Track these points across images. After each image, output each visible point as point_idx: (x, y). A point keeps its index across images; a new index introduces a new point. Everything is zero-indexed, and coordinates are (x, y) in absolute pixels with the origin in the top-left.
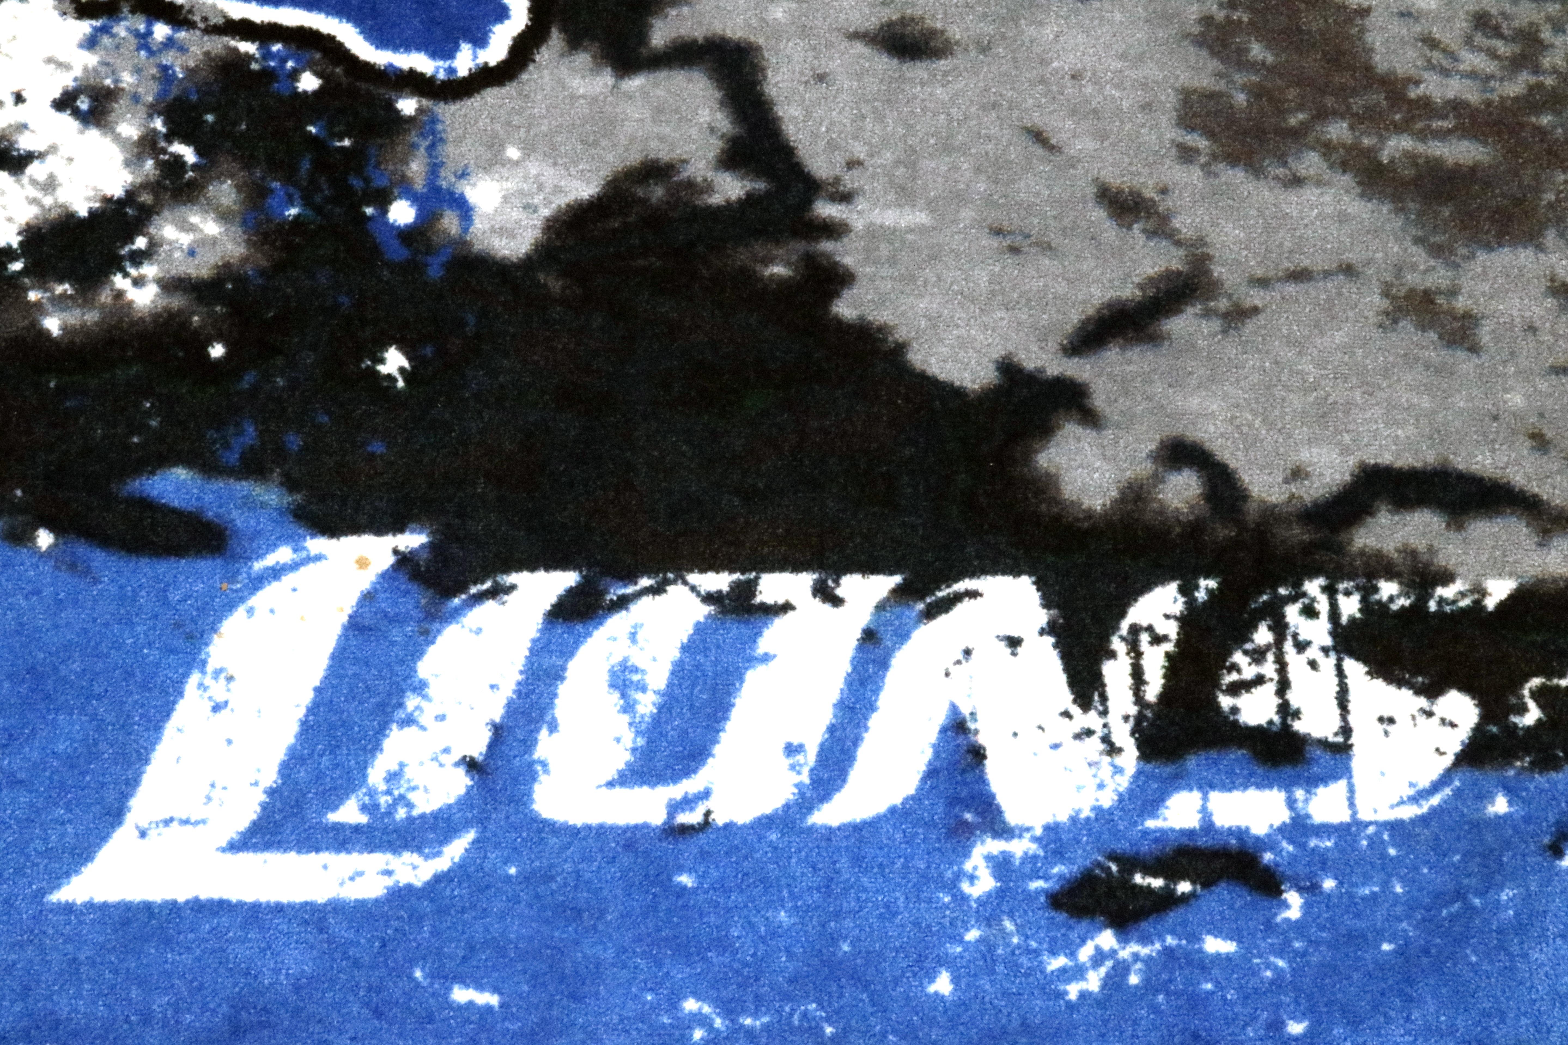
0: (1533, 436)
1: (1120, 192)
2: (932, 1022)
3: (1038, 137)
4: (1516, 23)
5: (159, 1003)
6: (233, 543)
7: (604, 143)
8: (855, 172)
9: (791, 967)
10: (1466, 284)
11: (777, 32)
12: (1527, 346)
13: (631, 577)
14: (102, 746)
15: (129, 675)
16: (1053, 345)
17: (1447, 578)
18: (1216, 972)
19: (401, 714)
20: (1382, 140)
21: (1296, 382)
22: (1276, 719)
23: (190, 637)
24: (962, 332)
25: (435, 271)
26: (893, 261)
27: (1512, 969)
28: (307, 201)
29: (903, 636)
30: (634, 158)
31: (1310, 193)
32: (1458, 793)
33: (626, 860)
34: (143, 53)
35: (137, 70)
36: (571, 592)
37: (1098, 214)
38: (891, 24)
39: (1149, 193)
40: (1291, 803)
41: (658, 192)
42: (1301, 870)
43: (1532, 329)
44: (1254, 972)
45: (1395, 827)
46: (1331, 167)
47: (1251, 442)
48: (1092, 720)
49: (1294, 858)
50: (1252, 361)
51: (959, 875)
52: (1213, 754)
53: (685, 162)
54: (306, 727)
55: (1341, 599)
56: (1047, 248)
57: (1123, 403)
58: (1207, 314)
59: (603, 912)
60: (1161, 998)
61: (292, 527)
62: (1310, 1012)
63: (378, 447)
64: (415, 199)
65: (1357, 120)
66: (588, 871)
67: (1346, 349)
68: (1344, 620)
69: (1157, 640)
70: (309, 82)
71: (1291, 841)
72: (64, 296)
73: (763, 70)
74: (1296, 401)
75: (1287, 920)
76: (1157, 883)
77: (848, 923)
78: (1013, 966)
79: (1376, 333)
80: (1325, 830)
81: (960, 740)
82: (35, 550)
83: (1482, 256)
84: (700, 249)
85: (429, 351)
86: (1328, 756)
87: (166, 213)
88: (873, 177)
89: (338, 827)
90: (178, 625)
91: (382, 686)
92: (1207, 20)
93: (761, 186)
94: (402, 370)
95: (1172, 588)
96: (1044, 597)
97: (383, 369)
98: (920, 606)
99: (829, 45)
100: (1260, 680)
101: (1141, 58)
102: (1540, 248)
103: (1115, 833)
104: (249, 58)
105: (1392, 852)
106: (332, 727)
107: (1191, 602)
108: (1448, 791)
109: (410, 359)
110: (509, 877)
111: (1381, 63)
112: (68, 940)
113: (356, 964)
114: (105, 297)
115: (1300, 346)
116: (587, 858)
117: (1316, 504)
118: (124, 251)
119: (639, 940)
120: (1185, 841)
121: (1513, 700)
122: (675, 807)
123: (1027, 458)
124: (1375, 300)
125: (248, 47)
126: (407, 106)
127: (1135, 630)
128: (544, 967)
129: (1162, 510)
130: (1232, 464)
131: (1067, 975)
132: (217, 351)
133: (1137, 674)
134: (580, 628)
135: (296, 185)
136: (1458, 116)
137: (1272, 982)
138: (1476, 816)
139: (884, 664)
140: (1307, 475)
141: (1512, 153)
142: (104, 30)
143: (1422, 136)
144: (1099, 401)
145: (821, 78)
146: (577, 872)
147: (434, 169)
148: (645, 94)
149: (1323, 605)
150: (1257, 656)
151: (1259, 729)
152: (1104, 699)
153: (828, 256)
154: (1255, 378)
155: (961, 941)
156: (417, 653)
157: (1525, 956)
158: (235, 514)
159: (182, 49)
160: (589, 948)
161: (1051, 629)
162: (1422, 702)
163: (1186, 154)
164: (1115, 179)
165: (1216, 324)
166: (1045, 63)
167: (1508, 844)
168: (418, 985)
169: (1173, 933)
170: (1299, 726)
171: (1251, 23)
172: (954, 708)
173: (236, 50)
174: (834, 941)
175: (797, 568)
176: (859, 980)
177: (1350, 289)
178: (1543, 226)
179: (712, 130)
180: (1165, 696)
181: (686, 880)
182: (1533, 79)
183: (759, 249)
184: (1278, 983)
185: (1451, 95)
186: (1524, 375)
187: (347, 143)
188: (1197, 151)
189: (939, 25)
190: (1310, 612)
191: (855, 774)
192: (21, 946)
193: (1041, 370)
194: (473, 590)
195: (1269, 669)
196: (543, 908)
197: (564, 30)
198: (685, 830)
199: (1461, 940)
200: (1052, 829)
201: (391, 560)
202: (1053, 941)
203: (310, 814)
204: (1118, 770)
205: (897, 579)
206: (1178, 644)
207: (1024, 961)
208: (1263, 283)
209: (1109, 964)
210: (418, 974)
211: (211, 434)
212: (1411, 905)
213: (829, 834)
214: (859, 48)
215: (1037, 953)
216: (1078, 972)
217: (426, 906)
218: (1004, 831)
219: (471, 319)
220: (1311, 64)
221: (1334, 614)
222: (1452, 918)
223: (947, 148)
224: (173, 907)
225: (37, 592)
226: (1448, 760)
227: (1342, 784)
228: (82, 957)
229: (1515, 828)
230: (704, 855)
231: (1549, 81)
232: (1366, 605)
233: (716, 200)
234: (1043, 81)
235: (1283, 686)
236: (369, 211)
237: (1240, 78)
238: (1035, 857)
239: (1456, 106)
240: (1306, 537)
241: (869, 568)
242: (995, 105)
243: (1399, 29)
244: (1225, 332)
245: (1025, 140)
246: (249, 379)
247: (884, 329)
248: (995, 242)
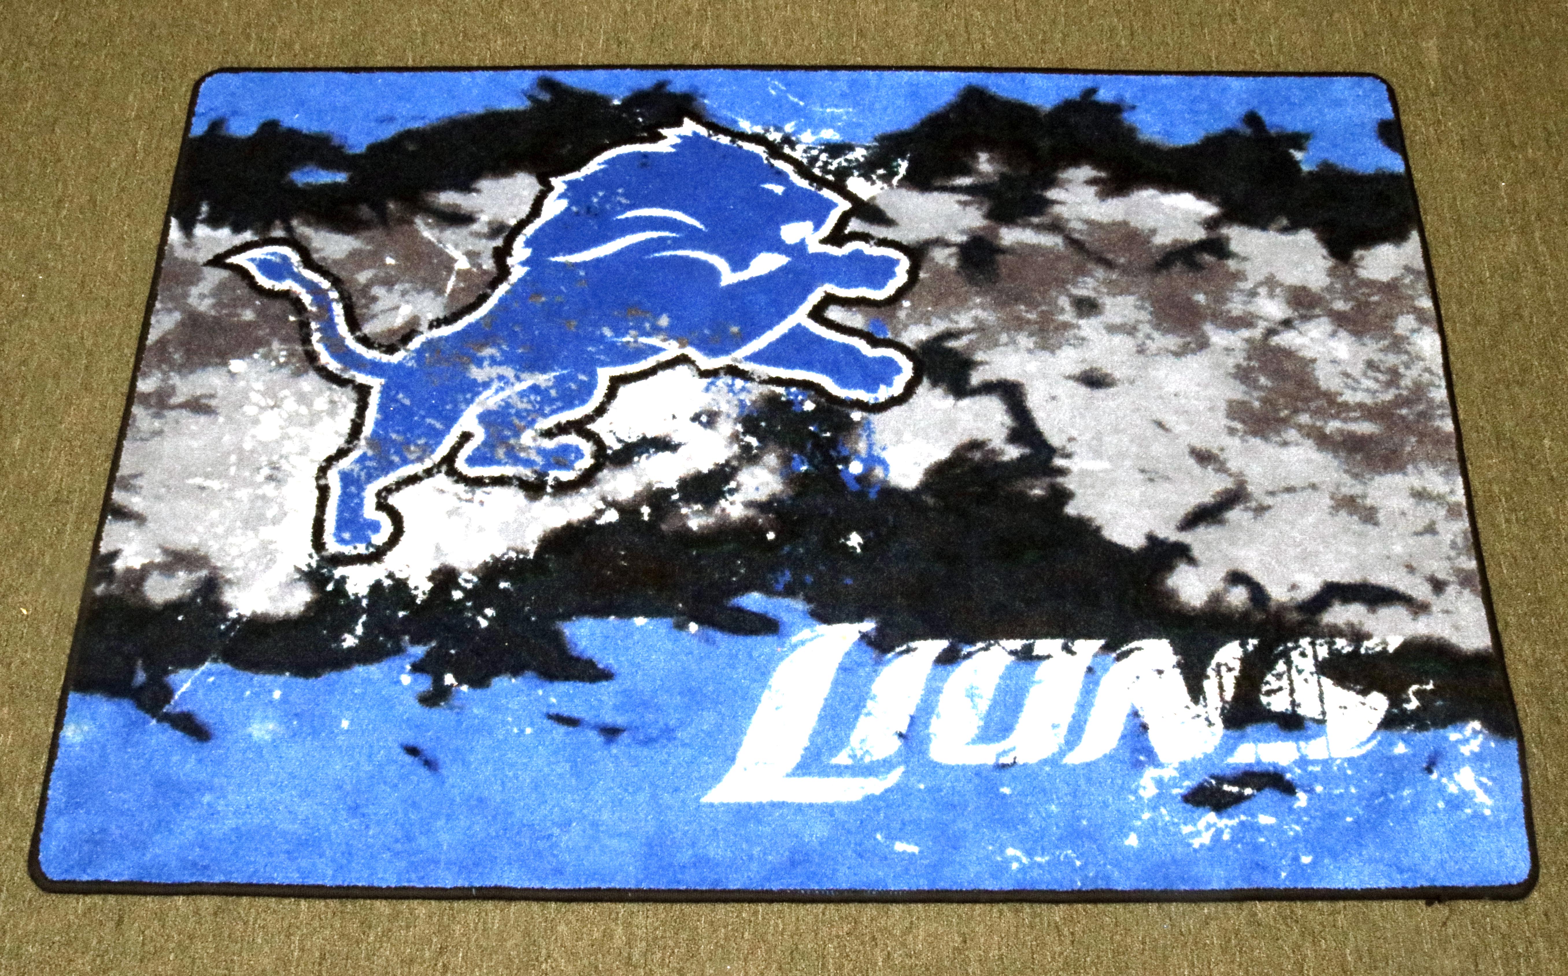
0: (1407, 566)
1: (1201, 450)
2: (1129, 859)
3: (1160, 425)
4: (1387, 365)
5: (756, 851)
6: (782, 628)
7: (951, 431)
8: (1072, 443)
9: (1059, 832)
10: (1371, 492)
11: (1032, 377)
12: (1402, 523)
13: (972, 642)
14: (725, 727)
15: (735, 692)
16: (1172, 526)
17: (1369, 636)
18: (1266, 833)
19: (865, 711)
20: (1326, 422)
21: (1291, 542)
22: (1290, 708)
23: (763, 674)
24: (1128, 520)
25: (873, 495)
26: (1093, 487)
27: (1411, 828)
28: (811, 463)
29: (1106, 670)
30: (965, 439)
31: (1293, 449)
32: (1380, 743)
33: (976, 781)
34: (731, 394)
35: (729, 402)
36: (945, 651)
37: (1191, 462)
38: (1085, 372)
39: (1215, 451)
40: (1299, 749)
41: (977, 455)
42: (1305, 782)
43: (1403, 514)
44: (1284, 832)
45: (1351, 761)
46: (1302, 436)
47: (1270, 571)
48: (1199, 709)
49: (1301, 777)
50: (1269, 532)
51: (1138, 787)
52: (1259, 725)
53: (990, 440)
54: (821, 718)
55: (1318, 647)
56: (1167, 478)
57: (1208, 554)
58: (1247, 509)
59: (966, 806)
60: (1239, 846)
61: (810, 621)
62: (1312, 851)
63: (849, 581)
64: (862, 461)
65: (1315, 413)
66: (959, 786)
67: (1315, 526)
68: (1320, 659)
69: (1230, 670)
70: (809, 406)
71: (1299, 767)
72: (698, 511)
73: (1025, 395)
74: (1292, 552)
75: (1299, 807)
76: (1235, 789)
77: (1086, 811)
78: (1165, 828)
79: (1328, 517)
80: (1314, 762)
81: (1136, 721)
82: (689, 634)
83: (1377, 478)
84: (1000, 483)
85: (871, 534)
86: (1315, 725)
87: (744, 470)
88: (1081, 446)
89: (838, 767)
90: (757, 669)
91: (856, 697)
92: (1238, 366)
93: (1027, 451)
94: (859, 544)
95: (1236, 643)
96: (1174, 650)
97: (850, 543)
98: (1114, 655)
99: (1057, 382)
100: (1280, 689)
101: (1207, 386)
102: (1405, 474)
103: (1213, 765)
104: (780, 395)
105: (1349, 772)
106: (833, 717)
107: (1245, 651)
108: (1374, 742)
109: (863, 538)
110: (920, 790)
111: (1323, 385)
112: (712, 820)
113: (849, 832)
114: (717, 511)
115: (1293, 524)
116: (957, 780)
117: (1304, 602)
118: (726, 489)
119: (983, 820)
120: (1247, 768)
121: (1404, 696)
122: (999, 755)
123: (1163, 581)
124: (1327, 502)
125: (780, 390)
126: (856, 416)
127: (1219, 665)
128: (939, 833)
129: (1229, 607)
130: (1262, 583)
131: (1192, 835)
132: (771, 536)
133: (1221, 687)
134: (949, 668)
135: (805, 455)
136: (1362, 411)
137: (1294, 838)
138: (1389, 754)
139: (1097, 683)
140: (1298, 587)
141: (1390, 428)
142: (712, 383)
143: (1345, 420)
144: (1196, 552)
145: (1054, 398)
146: (953, 788)
147: (870, 446)
148: (970, 408)
149: (1309, 651)
150: (1279, 676)
151: (1282, 714)
152: (1205, 699)
153: (1061, 485)
154: (1271, 540)
155: (1140, 819)
156: (871, 681)
157: (1416, 822)
158: (782, 614)
159: (749, 392)
160: (960, 825)
161: (1179, 665)
162: (1360, 698)
163: (1232, 431)
164: (1199, 444)
165: (1250, 514)
166: (1160, 388)
167: (1405, 768)
168: (879, 842)
169: (1244, 813)
170: (1300, 711)
171: (1260, 367)
172: (1133, 707)
173: (773, 392)
174: (1079, 819)
175: (1054, 636)
176: (1091, 838)
177: (1315, 495)
178: (1407, 463)
179: (1003, 424)
180: (1235, 698)
181: (1006, 790)
182: (1397, 392)
183: (1028, 481)
184: (1296, 838)
185: (1358, 400)
186: (1402, 536)
187: (828, 434)
188: (1237, 430)
189: (1109, 371)
190: (1303, 655)
191: (1085, 737)
192: (690, 822)
193: (1167, 538)
194: (898, 650)
195: (1284, 683)
196: (938, 804)
197: (929, 378)
198: (1004, 766)
199: (1385, 815)
200: (1183, 765)
201: (859, 636)
202: (1186, 818)
203: (824, 759)
204: (1213, 734)
205: (1102, 642)
206: (1240, 671)
207: (1171, 828)
208: (1272, 494)
209: (1213, 829)
210: (879, 836)
211: (770, 576)
212: (1360, 798)
213: (1074, 768)
214: (1071, 383)
215: (1177, 825)
216: (1198, 833)
217: (882, 804)
218: (1158, 765)
219: (891, 518)
220: (1290, 386)
221: (1315, 656)
222: (1380, 805)
223: (1116, 431)
224: (761, 806)
225: (691, 653)
226: (1375, 726)
227: (1323, 738)
228: (719, 828)
229: (1410, 761)
230: (1014, 778)
231: (1405, 393)
232: (1331, 652)
233: (1006, 458)
234: (1161, 397)
235: (1292, 692)
236: (840, 467)
237: (1256, 394)
238: (1175, 778)
239: (1361, 406)
240: (1300, 618)
241: (1089, 636)
242: (1138, 410)
243: (1330, 368)
244: (1255, 518)
245: (1154, 426)
246: (787, 549)
247: (1090, 520)
248: (1141, 476)
